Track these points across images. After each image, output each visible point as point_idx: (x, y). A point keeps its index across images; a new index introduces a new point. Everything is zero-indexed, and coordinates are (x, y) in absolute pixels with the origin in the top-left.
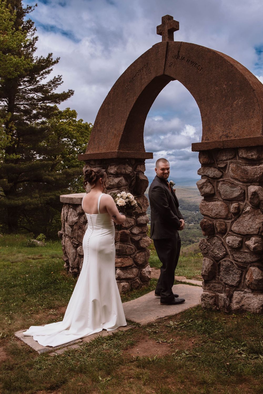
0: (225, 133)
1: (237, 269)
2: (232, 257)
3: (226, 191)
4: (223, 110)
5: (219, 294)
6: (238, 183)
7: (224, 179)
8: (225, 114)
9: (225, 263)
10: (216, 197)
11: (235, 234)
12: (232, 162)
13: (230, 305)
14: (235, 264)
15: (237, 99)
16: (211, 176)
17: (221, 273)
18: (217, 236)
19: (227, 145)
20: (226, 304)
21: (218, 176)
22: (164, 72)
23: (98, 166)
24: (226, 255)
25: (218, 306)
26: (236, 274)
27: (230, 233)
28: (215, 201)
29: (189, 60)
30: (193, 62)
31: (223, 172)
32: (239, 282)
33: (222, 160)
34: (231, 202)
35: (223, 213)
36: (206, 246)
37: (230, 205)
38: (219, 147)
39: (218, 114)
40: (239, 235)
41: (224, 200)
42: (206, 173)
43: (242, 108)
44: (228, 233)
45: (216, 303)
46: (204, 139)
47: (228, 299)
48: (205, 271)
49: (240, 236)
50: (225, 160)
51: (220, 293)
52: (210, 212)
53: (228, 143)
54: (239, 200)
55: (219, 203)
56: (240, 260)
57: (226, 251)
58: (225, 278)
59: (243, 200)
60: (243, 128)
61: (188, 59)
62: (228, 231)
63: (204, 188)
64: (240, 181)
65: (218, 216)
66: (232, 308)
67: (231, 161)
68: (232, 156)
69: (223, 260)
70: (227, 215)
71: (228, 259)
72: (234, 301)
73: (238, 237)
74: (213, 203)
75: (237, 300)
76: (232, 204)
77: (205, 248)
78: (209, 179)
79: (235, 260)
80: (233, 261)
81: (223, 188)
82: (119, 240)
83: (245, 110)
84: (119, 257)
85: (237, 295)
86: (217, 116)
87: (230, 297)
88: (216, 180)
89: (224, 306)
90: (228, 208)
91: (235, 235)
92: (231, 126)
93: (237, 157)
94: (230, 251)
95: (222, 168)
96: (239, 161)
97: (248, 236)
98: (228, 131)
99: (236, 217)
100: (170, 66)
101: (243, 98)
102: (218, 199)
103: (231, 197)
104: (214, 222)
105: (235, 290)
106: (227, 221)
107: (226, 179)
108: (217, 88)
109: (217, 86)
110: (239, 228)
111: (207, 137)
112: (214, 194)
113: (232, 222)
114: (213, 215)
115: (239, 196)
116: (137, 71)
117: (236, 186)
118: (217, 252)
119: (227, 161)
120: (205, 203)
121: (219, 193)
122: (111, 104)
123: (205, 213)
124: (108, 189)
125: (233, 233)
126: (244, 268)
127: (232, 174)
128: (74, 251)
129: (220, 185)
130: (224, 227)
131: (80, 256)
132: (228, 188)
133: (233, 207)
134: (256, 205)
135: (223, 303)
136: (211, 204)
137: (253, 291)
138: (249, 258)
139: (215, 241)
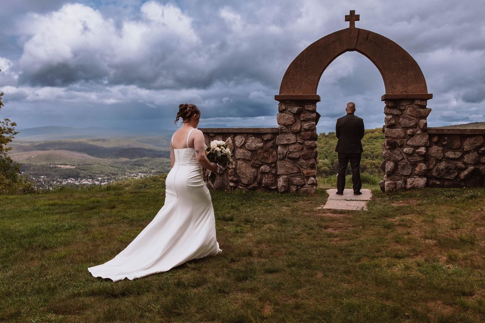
0: (404, 90)
1: (410, 166)
2: (407, 160)
3: (406, 123)
4: (400, 77)
7: (402, 116)
8: (402, 79)
9: (401, 164)
12: (409, 107)
13: (406, 186)
15: (410, 72)
16: (395, 114)
17: (399, 170)
18: (397, 148)
20: (403, 186)
21: (400, 114)
22: (355, 47)
24: (403, 158)
25: (396, 189)
26: (409, 169)
28: (396, 128)
29: (376, 43)
30: (379, 45)
31: (402, 112)
32: (411, 173)
33: (402, 105)
34: (407, 129)
35: (402, 135)
36: (389, 155)
38: (405, 98)
41: (403, 127)
42: (392, 112)
44: (405, 146)
45: (395, 187)
49: (413, 147)
50: (405, 105)
51: (398, 181)
52: (393, 135)
54: (413, 127)
55: (400, 129)
56: (412, 161)
57: (403, 156)
58: (402, 172)
59: (416, 128)
61: (374, 43)
63: (391, 121)
64: (414, 117)
65: (398, 137)
66: (407, 188)
68: (410, 104)
69: (401, 162)
70: (405, 136)
71: (404, 161)
72: (408, 184)
74: (395, 130)
75: (410, 183)
78: (393, 115)
80: (408, 162)
81: (403, 122)
85: (409, 180)
86: (397, 80)
87: (405, 182)
88: (397, 117)
89: (401, 188)
90: (406, 133)
92: (407, 87)
93: (413, 104)
94: (405, 156)
95: (402, 110)
96: (415, 106)
98: (406, 89)
99: (410, 137)
100: (360, 44)
102: (398, 127)
103: (409, 126)
104: (396, 140)
105: (408, 178)
106: (404, 140)
107: (405, 116)
109: (396, 62)
110: (413, 143)
112: (395, 125)
113: (407, 140)
114: (395, 136)
115: (414, 125)
116: (331, 42)
117: (412, 120)
118: (398, 157)
120: (389, 130)
121: (400, 124)
122: (304, 61)
123: (389, 136)
124: (302, 121)
125: (408, 146)
126: (414, 165)
127: (410, 113)
128: (254, 170)
129: (401, 119)
130: (402, 143)
131: (263, 173)
132: (407, 121)
133: (409, 132)
134: (425, 130)
135: (400, 186)
136: (394, 131)
137: (420, 176)
138: (419, 159)
139: (396, 151)
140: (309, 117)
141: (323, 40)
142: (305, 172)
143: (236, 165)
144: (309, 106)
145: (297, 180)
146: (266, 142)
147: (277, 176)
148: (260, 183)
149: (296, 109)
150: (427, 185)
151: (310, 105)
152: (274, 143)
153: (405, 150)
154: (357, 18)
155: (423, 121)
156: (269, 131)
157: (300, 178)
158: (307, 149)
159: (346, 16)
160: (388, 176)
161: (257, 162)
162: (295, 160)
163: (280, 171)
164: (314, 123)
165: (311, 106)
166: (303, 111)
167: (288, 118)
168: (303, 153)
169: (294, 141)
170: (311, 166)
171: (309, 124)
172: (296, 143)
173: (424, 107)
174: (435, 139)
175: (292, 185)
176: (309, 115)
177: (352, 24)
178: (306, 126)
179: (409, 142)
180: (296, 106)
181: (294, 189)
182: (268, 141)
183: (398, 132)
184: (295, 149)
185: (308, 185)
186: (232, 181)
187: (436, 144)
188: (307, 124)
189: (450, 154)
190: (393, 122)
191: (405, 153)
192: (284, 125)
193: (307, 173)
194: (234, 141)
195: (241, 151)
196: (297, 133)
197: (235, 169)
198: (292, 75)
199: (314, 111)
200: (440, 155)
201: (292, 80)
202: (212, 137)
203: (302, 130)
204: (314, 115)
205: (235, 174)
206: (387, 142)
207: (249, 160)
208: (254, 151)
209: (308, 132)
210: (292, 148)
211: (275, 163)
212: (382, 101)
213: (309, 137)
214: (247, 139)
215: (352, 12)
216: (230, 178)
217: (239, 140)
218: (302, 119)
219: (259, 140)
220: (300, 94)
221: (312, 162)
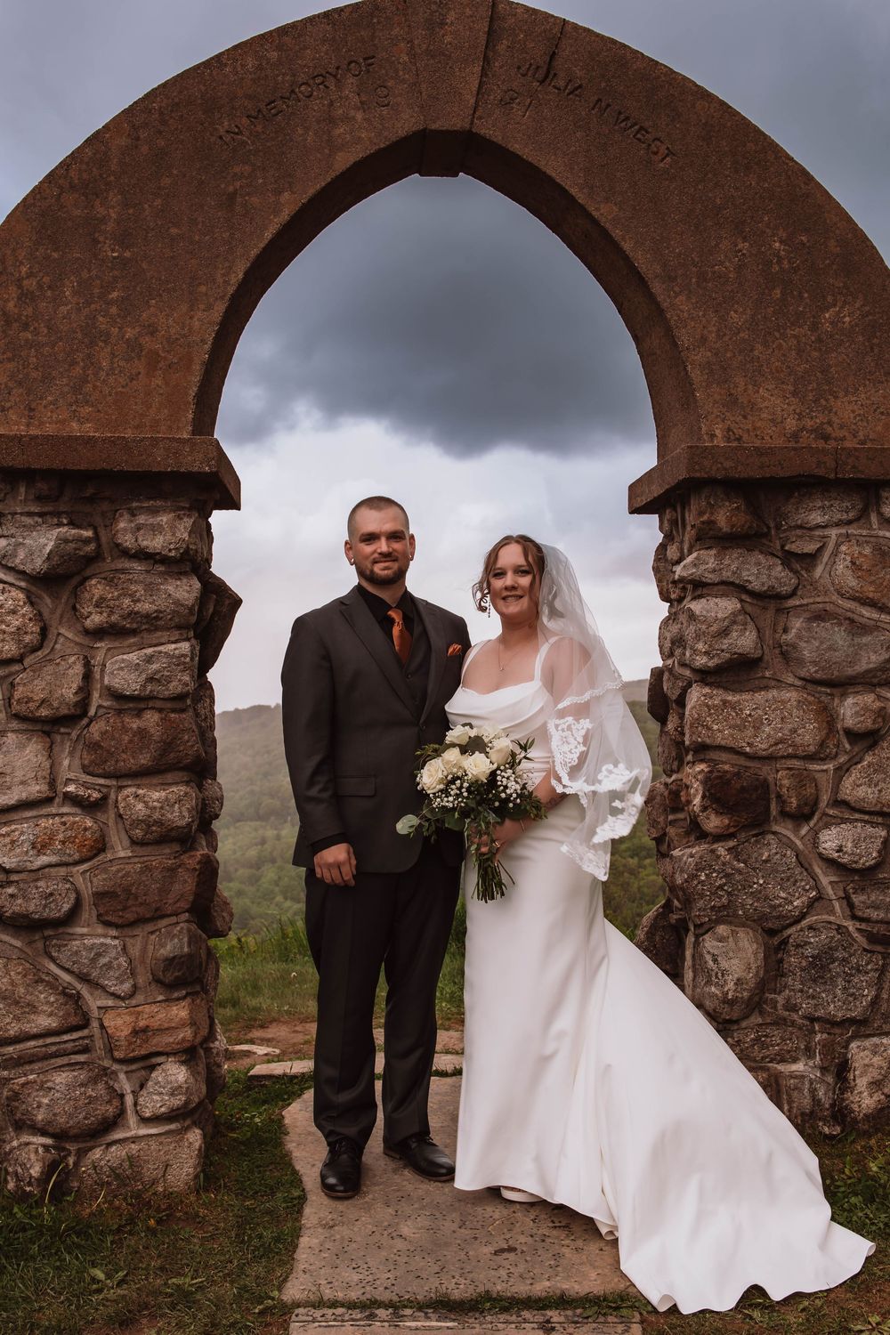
0: (809, 423)
1: (865, 950)
2: (841, 907)
3: (831, 648)
4: (777, 334)
5: (781, 1067)
6: (875, 615)
7: (805, 601)
8: (790, 349)
9: (804, 939)
10: (767, 674)
11: (857, 816)
12: (848, 537)
13: (843, 1100)
14: (856, 935)
15: (835, 305)
16: (756, 585)
18: (776, 828)
19: (854, 467)
20: (819, 1101)
21: (785, 589)
22: (472, 123)
23: (35, 509)
24: (817, 900)
26: (859, 971)
27: (831, 812)
28: (766, 688)
29: (608, 105)
30: (627, 119)
31: (803, 572)
32: (875, 1002)
33: (801, 527)
34: (841, 690)
35: (809, 735)
36: (727, 876)
37: (836, 701)
38: (821, 472)
39: (759, 347)
40: (876, 819)
41: (809, 682)
42: (734, 573)
43: (861, 338)
44: (825, 814)
46: (720, 436)
47: (830, 1079)
48: (739, 982)
49: (880, 820)
50: (818, 527)
51: (789, 1063)
52: (750, 732)
53: (857, 458)
54: (875, 681)
55: (792, 696)
56: (874, 915)
57: (817, 887)
58: (813, 997)
60: (882, 413)
61: (600, 100)
62: (823, 804)
63: (735, 634)
64: (884, 609)
65: (784, 750)
66: (853, 1112)
67: (843, 531)
68: (851, 515)
69: (804, 923)
70: (822, 744)
71: (825, 917)
72: (862, 1083)
73: (873, 824)
74: (760, 697)
75: (874, 1074)
76: (844, 696)
77: (721, 887)
78: (744, 597)
79: (854, 917)
80: (851, 926)
81: (811, 640)
82: (184, 905)
83: (872, 349)
84: (176, 995)
85: (865, 1055)
86: (756, 353)
88: (772, 605)
89: (811, 1113)
90: (829, 719)
91: (857, 820)
92: (827, 400)
93: (874, 518)
94: (831, 883)
95: (800, 557)
96: (881, 533)
98: (820, 418)
99: (856, 749)
100: (503, 103)
101: (857, 305)
102: (779, 681)
103: (850, 672)
104: (765, 771)
105: (855, 1036)
106: (818, 768)
107: (818, 600)
108: (744, 246)
109: (745, 239)
110: (880, 791)
111: (729, 430)
112: (760, 659)
113: (841, 771)
114: (761, 745)
115: (880, 668)
116: (302, 78)
118: (783, 895)
119: (827, 532)
120: (719, 696)
121: (787, 655)
122: (114, 198)
123: (719, 740)
124: (99, 633)
125: (848, 809)
127: (852, 582)
129: (797, 624)
130: (810, 790)
132: (839, 636)
133: (853, 710)
135: (806, 1102)
136: (749, 702)
139: (768, 850)
140: (145, 607)
141: (251, 63)
142: (120, 1024)
144: (141, 519)
149: (42, 543)
151: (154, 512)
153: (830, 840)
157: (83, 1075)
158: (134, 842)
160: (726, 1029)
162: (37, 931)
164: (185, 647)
165: (164, 519)
166: (96, 557)
168: (100, 882)
169: (36, 789)
170: (169, 978)
171: (149, 659)
172: (48, 801)
175: (21, 1126)
176: (150, 589)
178: (123, 668)
179: (854, 787)
180: (48, 516)
183: (778, 711)
184: (40, 847)
185: (145, 1121)
188: (133, 657)
190: (744, 641)
191: (831, 863)
193: (135, 1032)
196: (55, 726)
198: (26, 297)
199: (194, 561)
201: (26, 326)
203: (96, 699)
204: (184, 591)
206: (707, 781)
209: (139, 713)
210: (13, 841)
212: (635, 510)
213: (144, 759)
218: (96, 619)
220: (75, 428)
221: (172, 941)
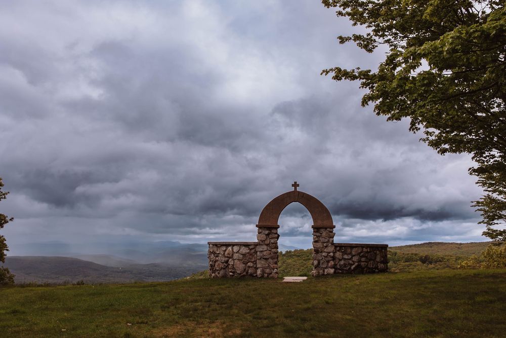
0: (322, 223)
1: (326, 262)
4: (320, 216)
7: (322, 236)
9: (322, 262)
10: (319, 242)
12: (324, 232)
16: (318, 235)
17: (321, 265)
18: (319, 253)
21: (320, 236)
22: (297, 201)
24: (322, 259)
26: (326, 264)
32: (327, 266)
35: (322, 246)
36: (316, 257)
41: (322, 242)
42: (316, 234)
44: (323, 252)
45: (319, 274)
48: (316, 264)
49: (327, 253)
51: (320, 271)
53: (325, 226)
56: (327, 260)
59: (328, 243)
65: (320, 247)
66: (324, 274)
75: (326, 272)
78: (316, 236)
79: (325, 260)
81: (322, 239)
86: (318, 218)
87: (324, 271)
88: (318, 237)
90: (323, 245)
92: (323, 221)
93: (326, 230)
95: (321, 233)
97: (329, 253)
100: (300, 199)
103: (325, 242)
104: (319, 249)
105: (325, 269)
110: (327, 251)
111: (316, 224)
114: (318, 247)
115: (327, 241)
117: (326, 238)
118: (319, 258)
120: (315, 244)
121: (320, 240)
122: (271, 207)
123: (315, 246)
125: (325, 252)
126: (328, 262)
127: (325, 235)
128: (244, 265)
130: (322, 250)
131: (249, 267)
132: (324, 239)
133: (325, 244)
134: (333, 244)
135: (321, 273)
136: (317, 244)
137: (331, 268)
138: (331, 259)
139: (318, 255)
140: (274, 237)
142: (272, 266)
143: (234, 262)
145: (268, 271)
146: (251, 249)
147: (257, 268)
148: (247, 273)
149: (267, 232)
150: (335, 272)
151: (274, 230)
152: (255, 250)
153: (323, 254)
154: (298, 185)
155: (331, 239)
156: (253, 244)
158: (273, 253)
159: (292, 185)
160: (315, 268)
161: (246, 261)
162: (266, 259)
163: (258, 266)
164: (276, 239)
166: (270, 233)
167: (263, 237)
168: (271, 256)
170: (275, 263)
171: (274, 240)
172: (267, 250)
173: (332, 232)
174: (338, 248)
175: (265, 273)
176: (274, 235)
177: (295, 189)
178: (272, 241)
179: (325, 250)
180: (267, 230)
181: (266, 275)
182: (252, 249)
183: (319, 245)
185: (274, 273)
186: (231, 272)
187: (339, 251)
189: (346, 257)
190: (317, 239)
191: (323, 256)
192: (261, 240)
194: (232, 249)
195: (237, 255)
196: (267, 245)
197: (233, 265)
198: (265, 214)
199: (276, 233)
200: (340, 257)
201: (265, 216)
202: (219, 247)
203: (270, 243)
204: (276, 235)
205: (233, 268)
206: (314, 249)
207: (241, 260)
208: (244, 255)
209: (273, 244)
210: (265, 253)
211: (256, 261)
212: (312, 228)
213: (274, 247)
214: (240, 248)
215: (295, 183)
216: (230, 270)
217: (236, 249)
218: (270, 237)
219: (247, 249)
220: (269, 224)
221: (275, 260)
